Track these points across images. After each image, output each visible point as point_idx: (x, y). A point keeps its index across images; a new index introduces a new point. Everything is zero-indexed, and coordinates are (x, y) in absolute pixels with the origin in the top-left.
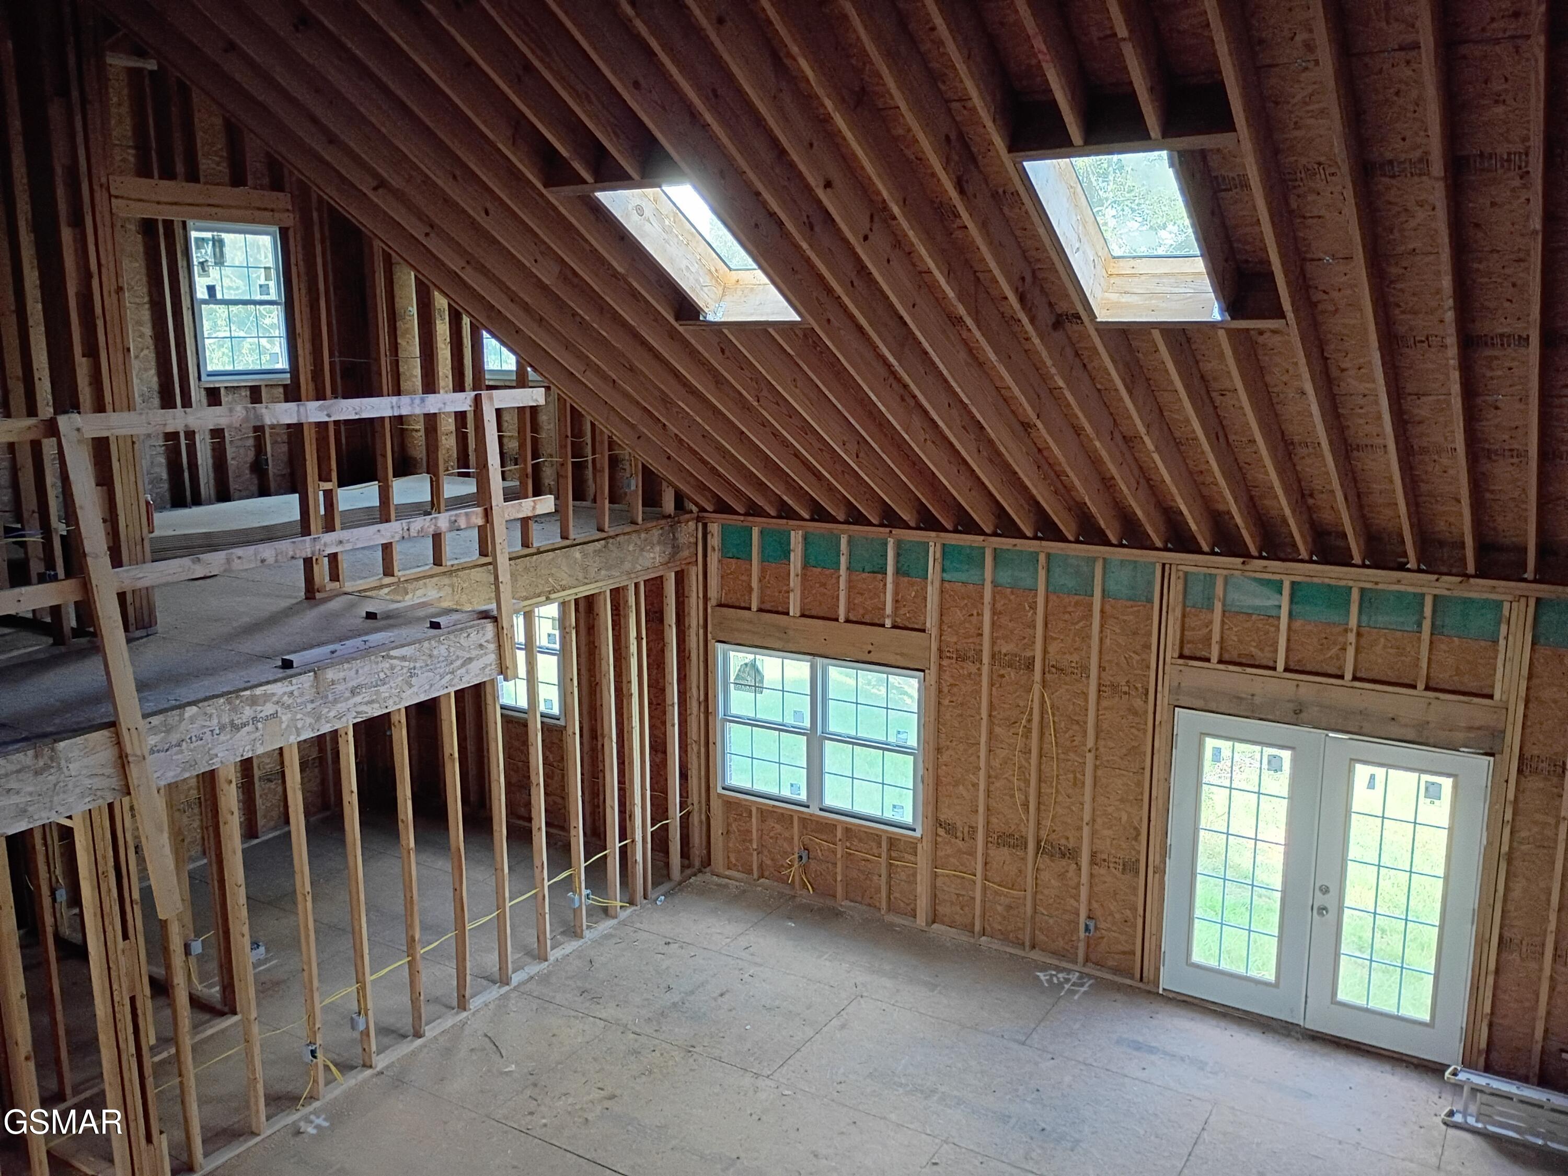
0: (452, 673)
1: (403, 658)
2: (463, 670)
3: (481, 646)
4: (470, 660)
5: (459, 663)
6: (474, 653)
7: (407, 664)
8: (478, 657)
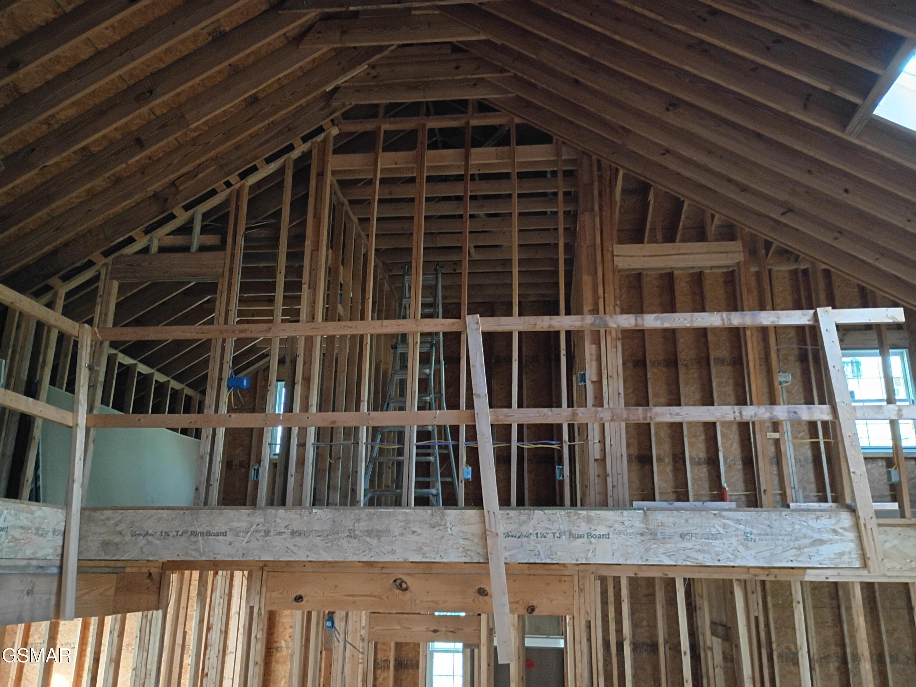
0: (799, 548)
1: (738, 521)
2: (813, 549)
3: (835, 531)
4: (821, 542)
5: (807, 541)
6: (826, 536)
7: (742, 527)
8: (831, 542)
